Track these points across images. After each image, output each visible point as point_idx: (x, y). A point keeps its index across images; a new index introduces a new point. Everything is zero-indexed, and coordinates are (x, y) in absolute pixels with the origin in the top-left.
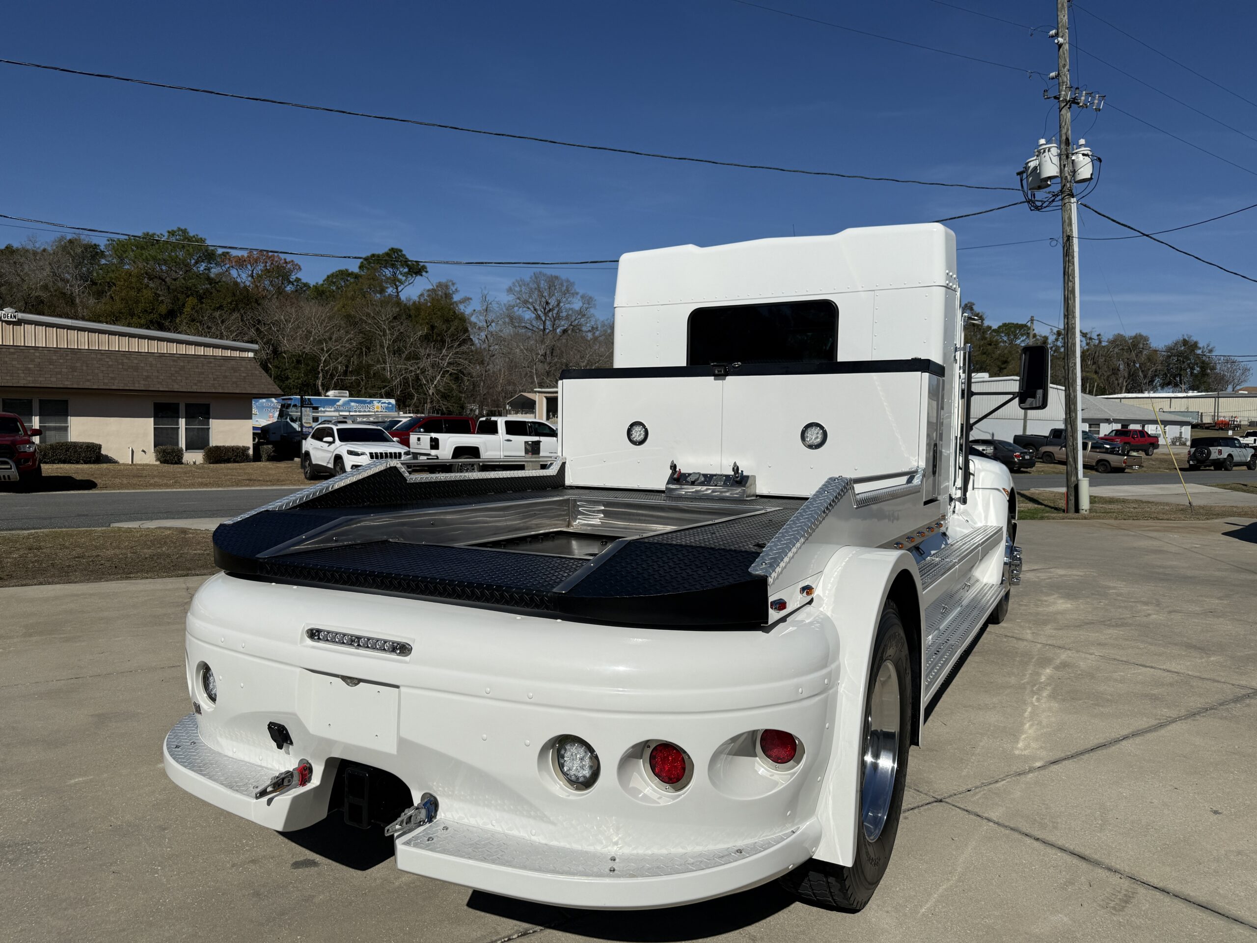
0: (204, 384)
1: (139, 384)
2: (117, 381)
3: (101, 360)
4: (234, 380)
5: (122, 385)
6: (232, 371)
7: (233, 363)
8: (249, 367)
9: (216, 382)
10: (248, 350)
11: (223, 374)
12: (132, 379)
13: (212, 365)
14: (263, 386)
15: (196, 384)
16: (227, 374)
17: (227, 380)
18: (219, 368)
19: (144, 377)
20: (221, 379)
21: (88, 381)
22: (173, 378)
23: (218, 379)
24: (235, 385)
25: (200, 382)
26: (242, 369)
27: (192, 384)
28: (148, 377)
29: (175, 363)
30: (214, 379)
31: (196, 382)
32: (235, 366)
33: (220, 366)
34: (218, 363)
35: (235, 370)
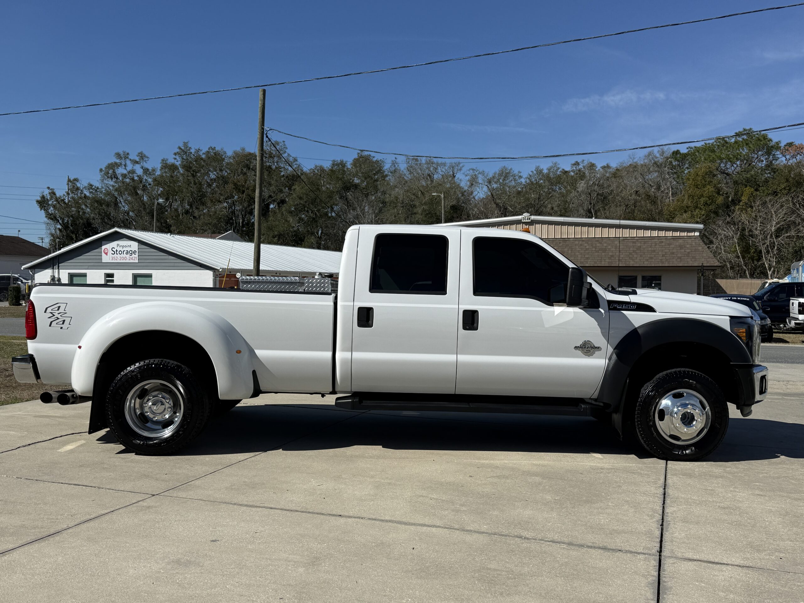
0: (653, 260)
1: (606, 262)
2: (590, 260)
3: (581, 245)
4: (680, 255)
5: (593, 263)
6: (679, 248)
7: (681, 241)
8: (694, 244)
9: (664, 258)
10: (694, 230)
11: (671, 251)
12: (600, 258)
13: (663, 244)
14: (703, 260)
15: (647, 260)
16: (675, 251)
17: (673, 255)
18: (668, 246)
19: (609, 256)
20: (668, 256)
22: (631, 256)
23: (666, 256)
24: (679, 260)
25: (651, 258)
26: (687, 246)
27: (644, 260)
28: (612, 256)
29: (634, 245)
30: (663, 256)
31: (648, 258)
32: (682, 244)
33: (669, 245)
34: (668, 242)
35: (681, 247)
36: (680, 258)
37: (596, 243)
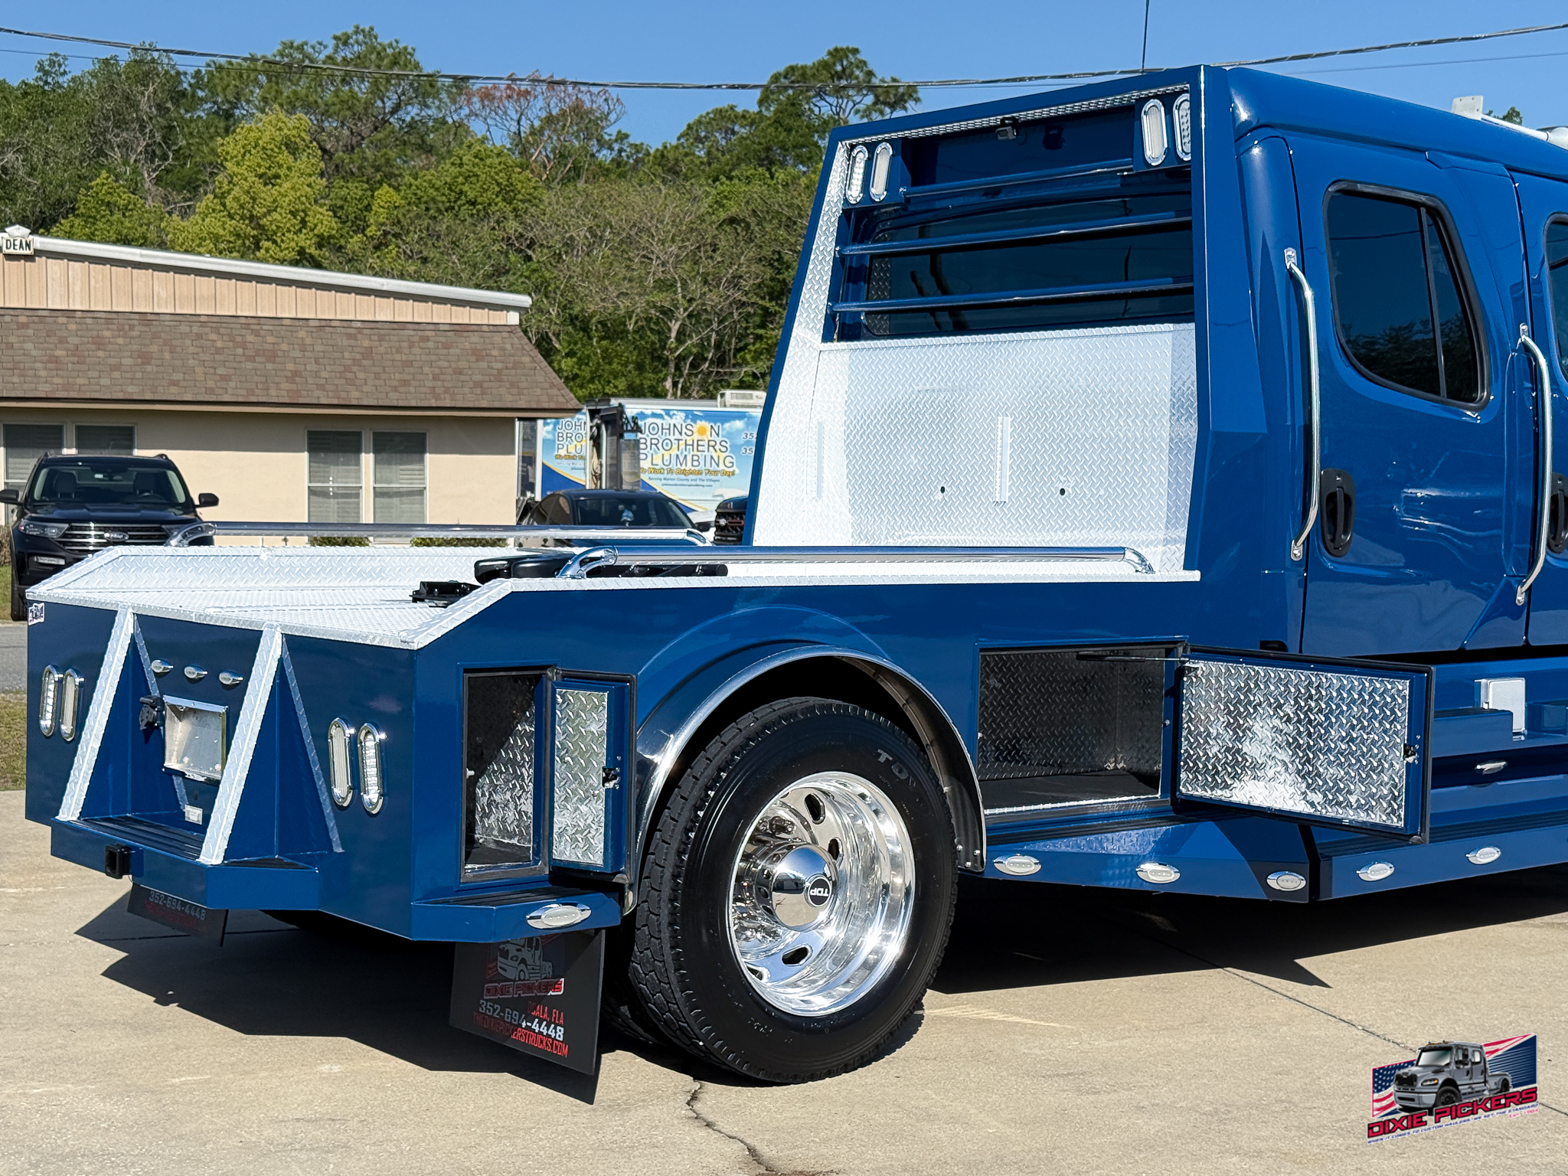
0: (412, 389)
1: (278, 389)
2: (232, 384)
3: (199, 336)
4: (477, 377)
5: (244, 392)
6: (473, 358)
7: (475, 338)
8: (508, 346)
9: (439, 383)
10: (505, 309)
11: (454, 365)
12: (264, 379)
13: (430, 344)
14: (538, 391)
15: (395, 389)
16: (463, 364)
17: (462, 378)
18: (446, 351)
19: (289, 374)
20: (448, 377)
21: (175, 383)
22: (349, 375)
23: (442, 377)
24: (478, 391)
25: (405, 383)
26: (495, 353)
27: (388, 389)
28: (296, 373)
29: (353, 342)
30: (435, 378)
31: (396, 383)
32: (479, 347)
33: (446, 346)
34: (443, 340)
35: (478, 355)
36: (479, 384)
37: (244, 332)
